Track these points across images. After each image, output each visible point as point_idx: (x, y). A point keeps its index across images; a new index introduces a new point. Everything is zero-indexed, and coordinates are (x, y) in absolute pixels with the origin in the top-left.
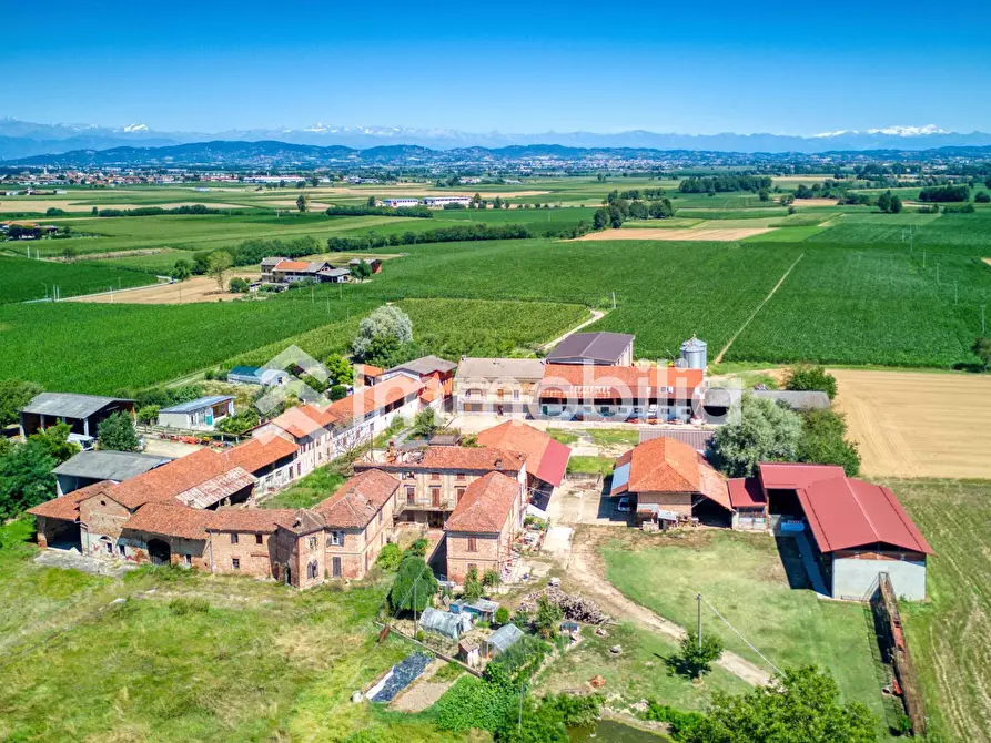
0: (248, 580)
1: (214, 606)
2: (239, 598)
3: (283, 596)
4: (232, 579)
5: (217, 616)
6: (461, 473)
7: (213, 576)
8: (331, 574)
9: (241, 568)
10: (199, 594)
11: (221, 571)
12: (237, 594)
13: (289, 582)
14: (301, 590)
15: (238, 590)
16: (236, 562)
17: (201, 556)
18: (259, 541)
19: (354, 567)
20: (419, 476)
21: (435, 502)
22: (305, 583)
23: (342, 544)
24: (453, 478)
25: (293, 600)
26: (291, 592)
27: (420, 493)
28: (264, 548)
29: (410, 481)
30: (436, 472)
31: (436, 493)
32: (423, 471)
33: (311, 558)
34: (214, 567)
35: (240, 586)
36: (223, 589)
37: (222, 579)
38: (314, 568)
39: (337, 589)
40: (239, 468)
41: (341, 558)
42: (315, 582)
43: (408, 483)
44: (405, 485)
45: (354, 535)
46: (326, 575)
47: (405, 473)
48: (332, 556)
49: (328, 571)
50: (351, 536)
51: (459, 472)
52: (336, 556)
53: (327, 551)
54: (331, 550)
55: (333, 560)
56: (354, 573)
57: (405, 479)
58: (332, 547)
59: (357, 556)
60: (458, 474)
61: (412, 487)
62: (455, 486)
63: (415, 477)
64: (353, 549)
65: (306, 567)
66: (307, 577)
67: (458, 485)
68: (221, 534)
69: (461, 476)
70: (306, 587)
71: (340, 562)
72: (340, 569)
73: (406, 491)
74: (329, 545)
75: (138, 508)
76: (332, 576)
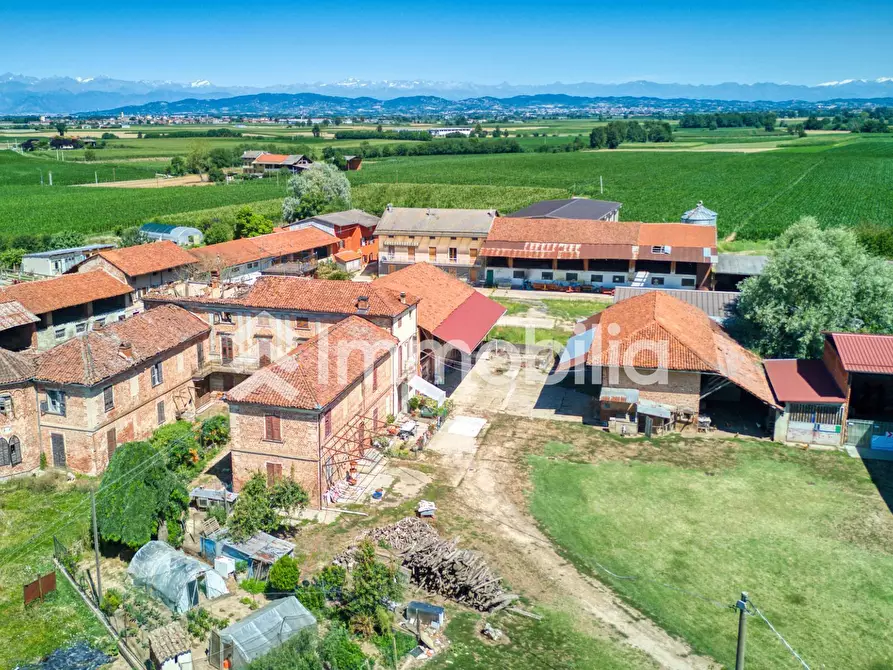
6: (302, 318)
8: (51, 462)
19: (84, 454)
20: (237, 319)
23: (63, 411)
29: (224, 327)
32: (246, 311)
33: (5, 432)
38: (12, 448)
40: (16, 303)
41: (65, 437)
42: (14, 472)
43: (222, 330)
44: (218, 334)
45: (80, 400)
46: (43, 463)
47: (218, 313)
48: (51, 431)
49: (47, 456)
50: (76, 402)
51: (300, 315)
52: (57, 432)
53: (42, 423)
54: (48, 421)
55: (51, 440)
56: (85, 463)
57: (219, 323)
58: (50, 416)
59: (88, 434)
60: (298, 319)
61: (229, 337)
62: (295, 339)
63: (233, 321)
64: (79, 423)
67: (299, 336)
69: (305, 323)
71: (62, 443)
72: (64, 455)
73: (220, 342)
74: (45, 414)
76: (53, 466)
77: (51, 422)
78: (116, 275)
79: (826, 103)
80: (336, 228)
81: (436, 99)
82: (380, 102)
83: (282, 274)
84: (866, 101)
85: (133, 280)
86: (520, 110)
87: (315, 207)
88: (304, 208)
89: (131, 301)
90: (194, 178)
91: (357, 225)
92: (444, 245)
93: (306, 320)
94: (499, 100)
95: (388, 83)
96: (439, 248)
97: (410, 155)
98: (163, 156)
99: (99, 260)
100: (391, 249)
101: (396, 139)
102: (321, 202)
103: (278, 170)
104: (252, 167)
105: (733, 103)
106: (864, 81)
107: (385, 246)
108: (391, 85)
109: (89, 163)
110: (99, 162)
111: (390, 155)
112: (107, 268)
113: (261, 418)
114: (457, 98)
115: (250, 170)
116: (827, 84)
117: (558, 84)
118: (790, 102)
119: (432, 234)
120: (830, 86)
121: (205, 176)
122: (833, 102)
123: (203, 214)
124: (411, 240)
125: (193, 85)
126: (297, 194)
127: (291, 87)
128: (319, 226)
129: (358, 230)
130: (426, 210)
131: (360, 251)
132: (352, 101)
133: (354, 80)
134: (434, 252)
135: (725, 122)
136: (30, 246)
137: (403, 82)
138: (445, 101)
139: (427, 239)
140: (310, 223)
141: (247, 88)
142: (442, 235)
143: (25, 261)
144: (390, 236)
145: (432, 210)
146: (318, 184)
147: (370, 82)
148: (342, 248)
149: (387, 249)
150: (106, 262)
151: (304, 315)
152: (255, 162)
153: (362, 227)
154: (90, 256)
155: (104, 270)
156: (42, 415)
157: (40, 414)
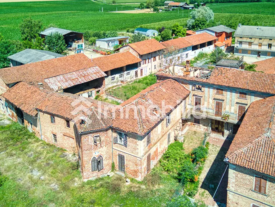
8: (117, 167)
9: (58, 142)
11: (46, 141)
14: (86, 180)
16: (55, 137)
17: (36, 126)
18: (68, 125)
19: (135, 168)
20: (206, 90)
21: (218, 113)
22: (90, 175)
23: (126, 145)
24: (235, 95)
27: (206, 103)
28: (72, 132)
29: (198, 93)
31: (219, 105)
32: (209, 85)
33: (96, 154)
34: (43, 137)
38: (99, 162)
40: (97, 67)
41: (125, 157)
42: (99, 174)
43: (196, 94)
44: (194, 95)
45: (135, 140)
46: (113, 168)
47: (194, 85)
48: (118, 153)
49: (115, 164)
50: (132, 141)
51: (241, 91)
52: (121, 153)
53: (114, 147)
54: (117, 147)
55: (118, 156)
56: (136, 172)
57: (194, 90)
58: (118, 145)
59: (138, 158)
60: (240, 93)
61: (199, 97)
62: (237, 103)
63: (202, 90)
64: (134, 152)
65: (91, 162)
66: (91, 170)
67: (240, 102)
68: (45, 114)
69: (244, 95)
70: (90, 179)
71: (124, 160)
72: (124, 165)
73: (195, 99)
74: (116, 143)
75: (15, 84)
76: (118, 170)
77: (119, 149)
78: (135, 54)
80: (216, 33)
83: (228, 67)
85: (141, 56)
87: (200, 23)
88: (196, 24)
89: (140, 65)
90: (148, 10)
91: (224, 32)
92: (266, 42)
93: (246, 94)
96: (263, 43)
97: (220, 2)
98: (136, 2)
99: (128, 47)
100: (241, 43)
102: (203, 21)
103: (177, 8)
104: (168, 7)
107: (238, 41)
109: (114, 4)
110: (116, 4)
111: (212, 2)
112: (131, 51)
113: (252, 177)
115: (167, 8)
119: (260, 37)
121: (152, 9)
123: (158, 25)
124: (250, 39)
126: (194, 18)
128: (208, 32)
129: (224, 34)
130: (256, 27)
131: (224, 42)
134: (260, 45)
136: (99, 36)
139: (257, 40)
140: (205, 31)
142: (266, 38)
143: (97, 42)
144: (240, 38)
145: (260, 27)
146: (202, 14)
148: (217, 41)
149: (239, 42)
150: (131, 48)
151: (244, 92)
152: (169, 5)
153: (226, 33)
154: (124, 45)
155: (130, 51)
156: (114, 144)
157: (113, 143)
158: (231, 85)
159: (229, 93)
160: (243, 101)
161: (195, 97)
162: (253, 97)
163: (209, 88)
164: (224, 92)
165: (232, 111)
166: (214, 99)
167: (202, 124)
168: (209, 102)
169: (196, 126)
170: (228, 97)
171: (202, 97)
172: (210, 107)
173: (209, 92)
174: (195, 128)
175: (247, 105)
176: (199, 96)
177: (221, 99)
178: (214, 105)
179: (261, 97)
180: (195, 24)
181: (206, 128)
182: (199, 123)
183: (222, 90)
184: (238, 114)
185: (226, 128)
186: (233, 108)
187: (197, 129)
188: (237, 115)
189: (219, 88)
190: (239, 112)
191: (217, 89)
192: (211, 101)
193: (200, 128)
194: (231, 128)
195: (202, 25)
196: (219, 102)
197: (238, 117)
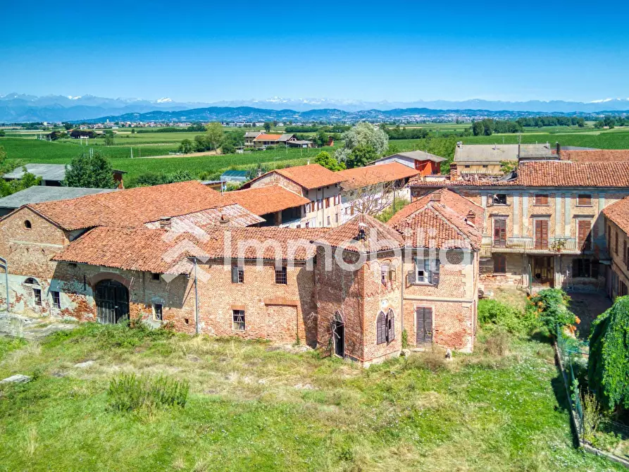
0: (261, 347)
1: (197, 394)
2: (247, 380)
3: (334, 376)
4: (232, 345)
5: (204, 416)
6: (584, 194)
7: (199, 339)
8: (412, 340)
9: (248, 328)
10: (172, 371)
11: (212, 333)
12: (243, 372)
13: (340, 351)
14: (367, 365)
15: (243, 365)
16: (239, 315)
17: (180, 306)
18: (281, 277)
19: (458, 329)
20: (514, 200)
21: (541, 241)
22: (374, 353)
23: (435, 282)
24: (570, 202)
25: (355, 384)
26: (346, 370)
27: (516, 227)
28: (291, 291)
30: (543, 193)
31: (541, 227)
32: (521, 191)
33: (383, 306)
34: (202, 325)
35: (247, 357)
36: (216, 362)
37: (216, 346)
38: (389, 324)
39: (435, 366)
40: (239, 206)
41: (434, 310)
42: (388, 352)
43: (495, 212)
44: (491, 216)
46: (405, 341)
47: (490, 196)
48: (416, 305)
49: (409, 333)
51: (582, 193)
52: (424, 305)
53: (406, 296)
54: (413, 294)
55: (415, 314)
56: (458, 337)
57: (492, 206)
58: (416, 288)
59: (464, 305)
60: (580, 196)
61: (503, 218)
62: (576, 216)
63: (508, 203)
64: (454, 293)
65: (375, 322)
66: (375, 342)
67: (581, 214)
68: (214, 266)
69: (587, 200)
70: (375, 361)
71: (430, 318)
72: (431, 331)
73: (493, 224)
74: (411, 285)
75: (82, 234)
76: (415, 344)
77: (422, 295)
78: (292, 189)
79: (598, 113)
80: (416, 161)
81: (338, 111)
82: (299, 113)
84: (623, 112)
86: (397, 118)
87: (365, 155)
88: (356, 157)
89: (305, 212)
91: (428, 160)
93: (589, 197)
94: (383, 112)
95: (303, 101)
99: (274, 177)
101: (330, 132)
102: (369, 152)
104: (253, 144)
105: (539, 113)
106: (619, 99)
108: (305, 102)
109: (109, 146)
110: (118, 146)
112: (283, 183)
114: (352, 110)
115: (251, 146)
116: (596, 101)
117: (421, 102)
118: (575, 113)
120: (598, 103)
122: (602, 112)
124: (485, 169)
125: (159, 101)
126: (349, 145)
127: (232, 102)
129: (429, 165)
130: (491, 146)
132: (278, 112)
133: (278, 98)
135: (546, 123)
137: (313, 99)
138: (344, 112)
141: (199, 103)
144: (466, 167)
145: (498, 146)
146: (365, 138)
147: (289, 100)
150: (282, 178)
151: (587, 193)
152: (255, 140)
153: (433, 163)
154: (260, 175)
155: (279, 185)
156: (407, 288)
157: (404, 287)
158: (562, 183)
159: (559, 200)
160: (586, 211)
161: (493, 219)
162: (603, 200)
163: (521, 195)
164: (549, 199)
165: (568, 234)
166: (533, 216)
167: (509, 272)
168: (522, 225)
169: (498, 278)
170: (559, 207)
171: (508, 216)
172: (525, 233)
173: (521, 203)
174: (497, 283)
175: (593, 216)
176: (502, 216)
177: (544, 213)
178: (533, 228)
179: (618, 198)
180: (353, 158)
181: (518, 277)
182: (505, 272)
183: (546, 196)
184: (579, 237)
185: (559, 268)
186: (568, 228)
187: (502, 283)
188: (577, 240)
189: (541, 193)
190: (579, 234)
191: (537, 196)
192: (526, 221)
193: (507, 282)
194: (568, 267)
195: (367, 159)
196: (541, 221)
197: (579, 243)
